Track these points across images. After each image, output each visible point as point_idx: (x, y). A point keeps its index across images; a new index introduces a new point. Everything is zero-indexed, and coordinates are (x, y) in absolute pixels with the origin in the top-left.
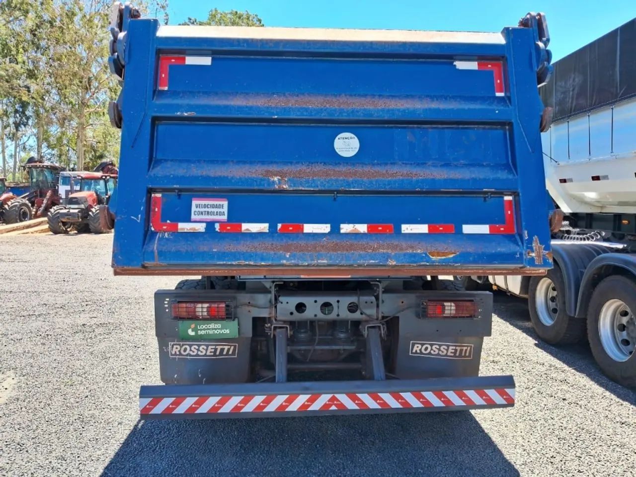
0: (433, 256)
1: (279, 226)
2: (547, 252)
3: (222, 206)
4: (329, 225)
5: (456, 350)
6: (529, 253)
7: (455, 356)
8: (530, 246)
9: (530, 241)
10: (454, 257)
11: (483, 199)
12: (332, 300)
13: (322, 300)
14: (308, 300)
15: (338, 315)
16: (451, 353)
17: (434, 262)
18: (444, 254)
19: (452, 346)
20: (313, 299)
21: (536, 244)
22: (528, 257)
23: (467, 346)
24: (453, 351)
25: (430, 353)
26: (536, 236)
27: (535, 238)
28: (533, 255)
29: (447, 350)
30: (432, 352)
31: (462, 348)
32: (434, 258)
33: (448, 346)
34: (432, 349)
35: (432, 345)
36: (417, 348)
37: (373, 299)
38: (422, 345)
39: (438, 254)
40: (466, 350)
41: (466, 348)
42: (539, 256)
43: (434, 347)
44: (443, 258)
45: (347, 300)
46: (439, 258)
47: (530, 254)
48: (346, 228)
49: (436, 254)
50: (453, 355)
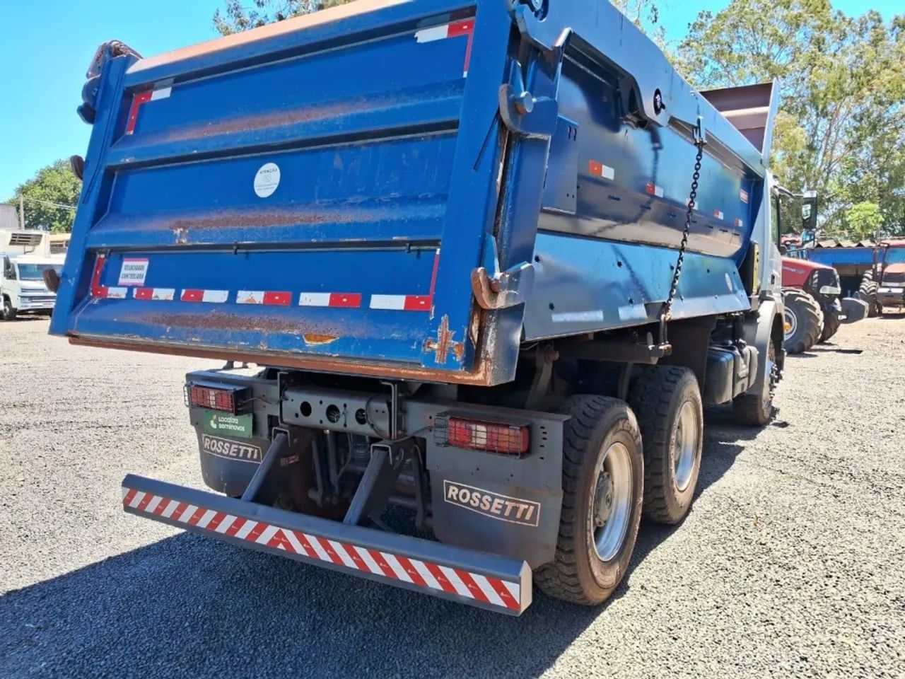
0: (308, 340)
1: (183, 292)
2: (457, 343)
3: (141, 268)
4: (226, 293)
5: (505, 507)
6: (429, 343)
7: (502, 515)
8: (434, 331)
9: (437, 322)
10: (332, 343)
11: (416, 253)
12: (339, 402)
13: (329, 400)
14: (313, 400)
15: (345, 425)
16: (496, 509)
17: (308, 348)
18: (322, 338)
19: (501, 498)
20: (319, 398)
21: (443, 329)
22: (427, 350)
23: (530, 504)
24: (500, 507)
25: (468, 504)
26: (446, 316)
27: (444, 318)
28: (435, 346)
29: (491, 503)
30: (472, 502)
31: (518, 505)
32: (308, 343)
33: (493, 497)
34: (471, 498)
35: (472, 491)
36: (453, 492)
37: (385, 406)
38: (460, 488)
39: (315, 339)
40: (525, 511)
41: (526, 507)
42: (442, 349)
43: (475, 494)
44: (320, 343)
45: (355, 405)
46: (315, 343)
47: (431, 346)
48: (243, 297)
49: (312, 338)
50: (499, 512)
